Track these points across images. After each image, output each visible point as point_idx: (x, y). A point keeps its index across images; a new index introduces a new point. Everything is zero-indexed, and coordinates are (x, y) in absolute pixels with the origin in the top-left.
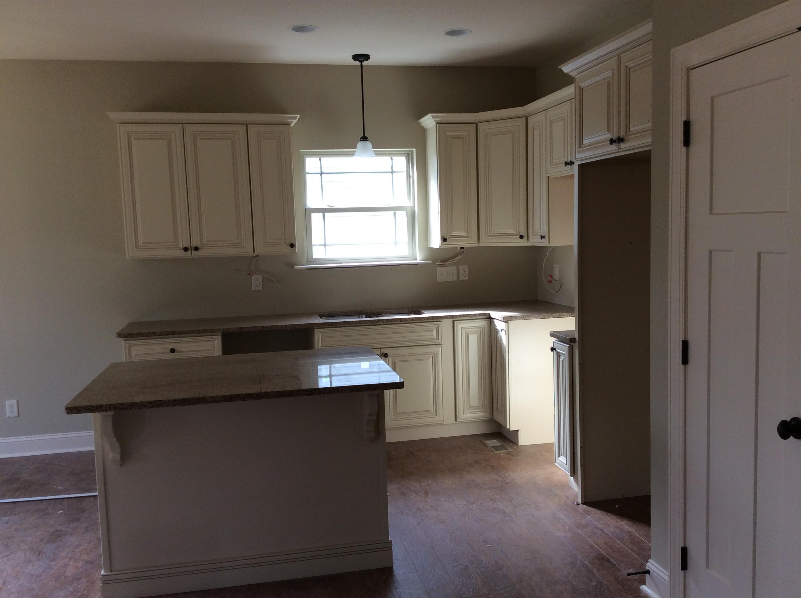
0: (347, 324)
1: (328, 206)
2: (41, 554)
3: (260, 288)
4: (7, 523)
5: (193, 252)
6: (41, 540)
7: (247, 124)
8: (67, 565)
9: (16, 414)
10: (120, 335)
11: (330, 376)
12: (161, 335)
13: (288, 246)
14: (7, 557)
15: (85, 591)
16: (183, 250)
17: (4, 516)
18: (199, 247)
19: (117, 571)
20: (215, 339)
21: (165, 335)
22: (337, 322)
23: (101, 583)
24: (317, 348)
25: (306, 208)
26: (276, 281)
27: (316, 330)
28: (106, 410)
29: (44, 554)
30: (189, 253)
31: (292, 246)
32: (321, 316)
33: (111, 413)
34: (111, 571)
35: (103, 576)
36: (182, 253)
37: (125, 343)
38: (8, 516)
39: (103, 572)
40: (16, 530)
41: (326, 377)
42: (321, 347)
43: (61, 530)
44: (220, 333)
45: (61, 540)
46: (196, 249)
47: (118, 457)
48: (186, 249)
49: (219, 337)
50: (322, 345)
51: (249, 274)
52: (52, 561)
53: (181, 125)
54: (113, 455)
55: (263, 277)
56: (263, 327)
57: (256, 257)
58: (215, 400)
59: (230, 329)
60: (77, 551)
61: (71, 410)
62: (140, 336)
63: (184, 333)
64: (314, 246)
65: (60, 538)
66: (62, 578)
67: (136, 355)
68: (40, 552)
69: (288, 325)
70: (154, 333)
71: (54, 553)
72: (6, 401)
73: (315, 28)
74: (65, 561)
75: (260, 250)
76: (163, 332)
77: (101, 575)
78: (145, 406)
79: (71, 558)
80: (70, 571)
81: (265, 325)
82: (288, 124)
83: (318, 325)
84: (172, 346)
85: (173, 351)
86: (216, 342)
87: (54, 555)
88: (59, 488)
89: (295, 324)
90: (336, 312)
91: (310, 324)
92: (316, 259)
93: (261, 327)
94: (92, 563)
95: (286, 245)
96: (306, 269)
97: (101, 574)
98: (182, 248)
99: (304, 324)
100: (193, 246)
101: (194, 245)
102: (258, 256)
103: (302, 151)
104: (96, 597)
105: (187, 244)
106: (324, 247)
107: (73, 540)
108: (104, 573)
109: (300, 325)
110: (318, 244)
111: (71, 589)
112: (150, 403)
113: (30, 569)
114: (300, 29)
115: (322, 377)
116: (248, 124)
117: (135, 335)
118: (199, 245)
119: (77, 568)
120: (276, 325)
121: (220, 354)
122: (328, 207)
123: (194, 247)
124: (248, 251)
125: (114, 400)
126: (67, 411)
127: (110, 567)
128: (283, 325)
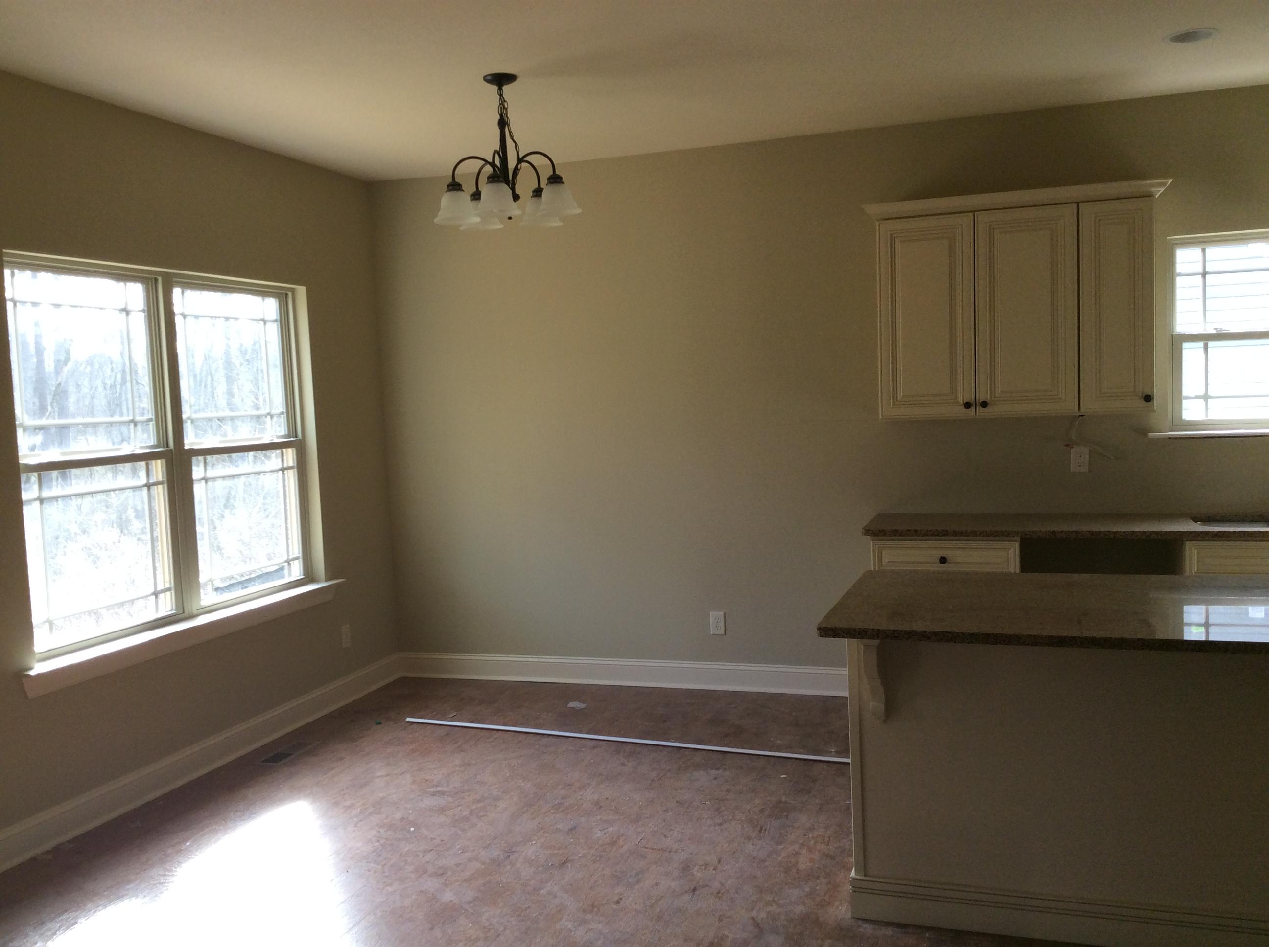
0: (1248, 536)
1: (1215, 329)
2: (763, 831)
3: (1084, 469)
4: (715, 779)
5: (979, 409)
6: (762, 811)
7: (1078, 203)
8: (797, 854)
9: (722, 632)
10: (867, 531)
11: (1207, 625)
12: (927, 535)
13: (1140, 399)
14: (719, 825)
15: (825, 896)
16: (963, 406)
17: (712, 769)
18: (988, 401)
19: (874, 877)
20: (1009, 547)
21: (932, 535)
22: (1229, 532)
23: (851, 889)
24: (1187, 573)
25: (1173, 334)
26: (1112, 458)
27: (1188, 544)
28: (872, 637)
29: (767, 832)
30: (971, 412)
31: (1148, 398)
32: (1195, 520)
33: (876, 642)
34: (865, 876)
35: (854, 879)
36: (961, 412)
37: (873, 543)
38: (717, 769)
39: (853, 874)
40: (728, 791)
41: (1198, 625)
42: (1195, 573)
43: (786, 803)
44: (1019, 539)
45: (787, 816)
46: (984, 404)
47: (882, 707)
48: (968, 405)
49: (1017, 545)
50: (1197, 570)
51: (1067, 445)
52: (778, 843)
53: (971, 214)
54: (874, 705)
55: (1090, 450)
56: (1092, 533)
57: (1080, 417)
58: (1035, 641)
59: (1035, 532)
60: (811, 836)
61: (827, 631)
62: (895, 534)
63: (961, 534)
64: (1184, 399)
65: (785, 814)
66: (794, 870)
67: (889, 562)
68: (761, 829)
69: (1137, 532)
70: (916, 531)
71: (780, 833)
72: (711, 613)
73: (1211, 31)
74: (796, 847)
75: (1090, 405)
76: (930, 531)
77: (852, 878)
78: (929, 638)
79: (803, 845)
80: (804, 863)
81: (1094, 529)
82: (1150, 195)
83: (1193, 534)
84: (943, 553)
85: (943, 560)
86: (1011, 552)
87: (779, 836)
88: (779, 742)
89: (1149, 530)
90: (1224, 515)
91: (1178, 531)
92: (1189, 421)
93: (1088, 533)
94: (832, 858)
95: (1137, 397)
96: (1169, 438)
97: (851, 876)
98: (962, 403)
99: (1166, 532)
100: (979, 400)
101: (981, 397)
102: (1083, 416)
103: (1170, 239)
104: (843, 908)
105: (969, 397)
106: (1204, 400)
107: (804, 819)
108: (855, 875)
109: (1158, 533)
110: (1193, 396)
111: (807, 889)
112: (935, 634)
113: (749, 847)
114: (1185, 37)
115: (1190, 625)
116: (1081, 202)
117: (889, 532)
118: (988, 398)
119: (812, 860)
120: (1114, 530)
121: (1018, 572)
122: (1214, 332)
123: (981, 401)
124: (1068, 406)
125: (884, 624)
126: (820, 633)
127: (864, 868)
128: (1127, 531)
